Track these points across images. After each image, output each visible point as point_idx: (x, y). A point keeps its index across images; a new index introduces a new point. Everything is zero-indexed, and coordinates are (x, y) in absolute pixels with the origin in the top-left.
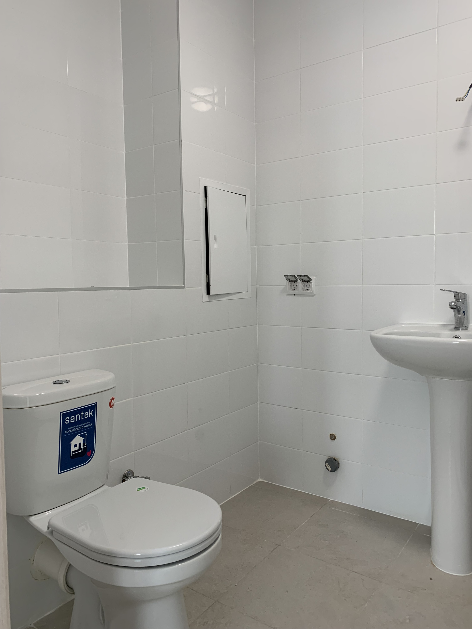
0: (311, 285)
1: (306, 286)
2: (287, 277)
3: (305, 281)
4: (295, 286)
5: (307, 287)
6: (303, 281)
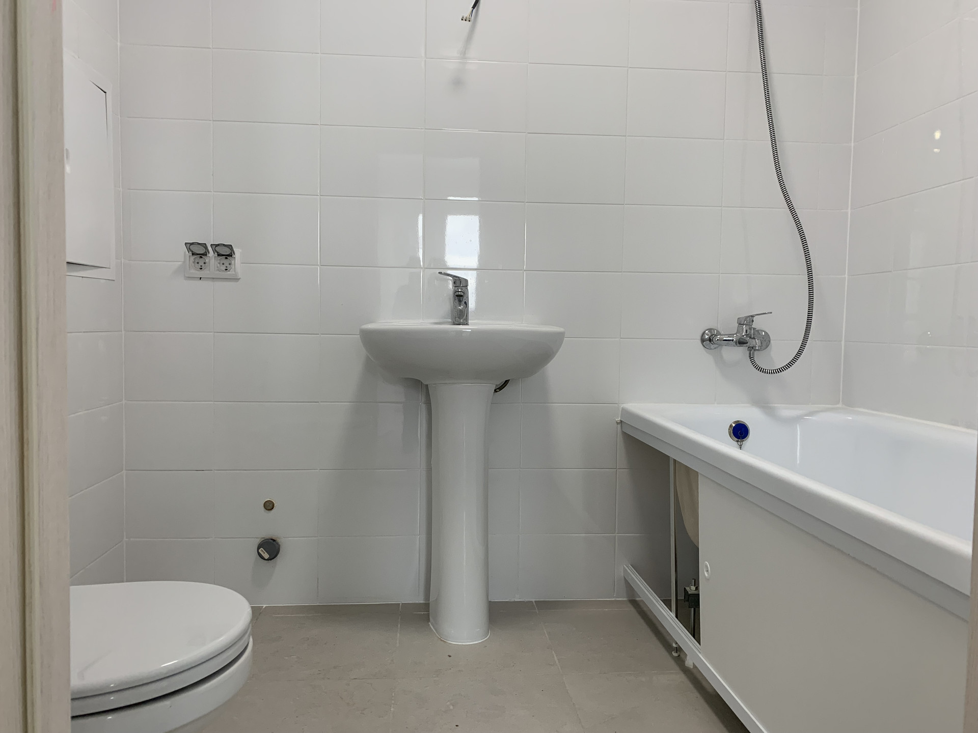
0: (233, 262)
1: (223, 264)
2: (189, 245)
3: (223, 255)
4: (201, 263)
5: (224, 266)
6: (218, 255)
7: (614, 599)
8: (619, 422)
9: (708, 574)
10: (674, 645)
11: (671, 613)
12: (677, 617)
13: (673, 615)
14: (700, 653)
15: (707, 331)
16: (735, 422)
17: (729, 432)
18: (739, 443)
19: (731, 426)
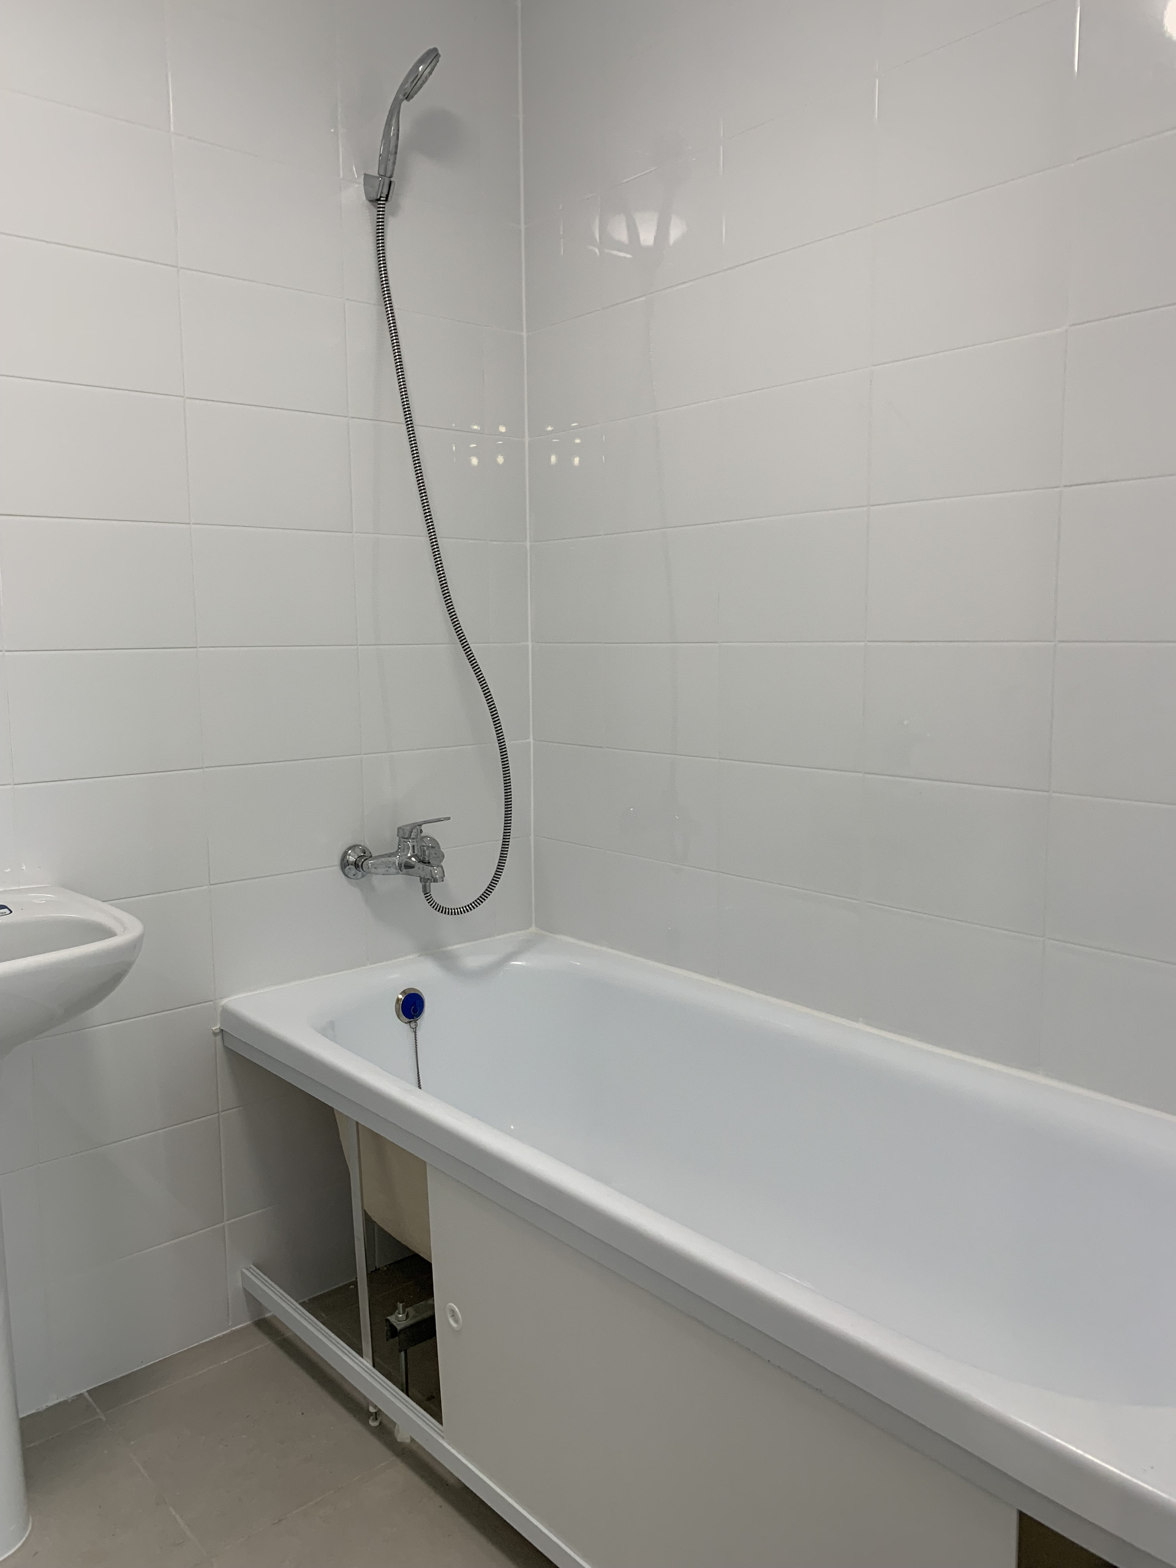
7: (229, 1331)
8: (218, 1031)
9: (456, 1321)
10: (372, 1410)
11: (360, 1358)
12: (374, 1366)
13: (367, 1363)
14: (443, 1438)
15: (350, 852)
16: (403, 993)
17: (396, 1009)
18: (413, 1025)
19: (398, 1000)
